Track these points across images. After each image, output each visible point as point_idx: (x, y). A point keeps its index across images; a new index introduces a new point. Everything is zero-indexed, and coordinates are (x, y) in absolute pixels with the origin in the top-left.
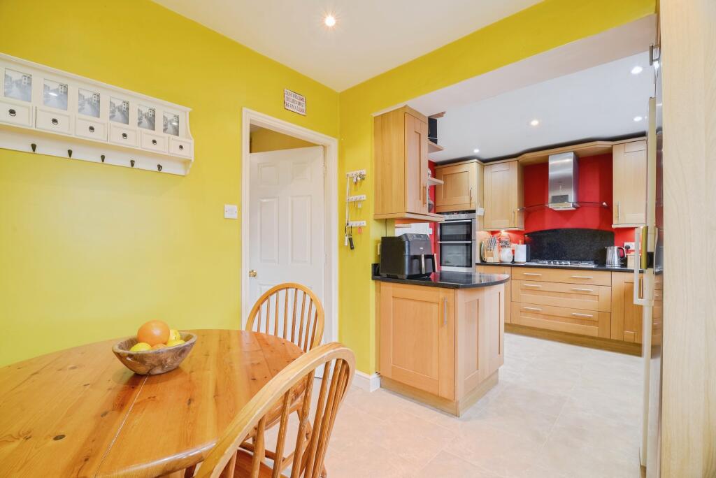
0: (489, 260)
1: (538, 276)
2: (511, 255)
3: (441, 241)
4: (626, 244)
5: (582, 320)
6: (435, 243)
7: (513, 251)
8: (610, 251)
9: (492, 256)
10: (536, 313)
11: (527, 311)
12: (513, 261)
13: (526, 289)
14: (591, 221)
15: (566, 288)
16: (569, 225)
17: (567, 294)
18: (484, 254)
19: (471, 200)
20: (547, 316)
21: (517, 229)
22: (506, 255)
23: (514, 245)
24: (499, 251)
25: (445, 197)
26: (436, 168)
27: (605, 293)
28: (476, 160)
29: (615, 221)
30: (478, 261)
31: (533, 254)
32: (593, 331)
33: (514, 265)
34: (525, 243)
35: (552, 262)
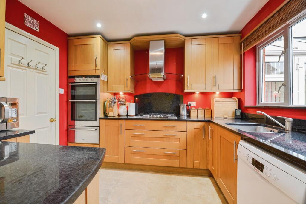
0: (110, 114)
1: (143, 126)
2: (126, 110)
3: (72, 99)
4: (189, 103)
5: (170, 156)
6: (67, 102)
7: (127, 108)
8: (182, 107)
9: (112, 111)
10: (141, 154)
11: (135, 153)
12: (127, 115)
13: (135, 137)
14: (172, 88)
15: (161, 134)
16: (160, 90)
17: (161, 139)
18: (106, 110)
19: (96, 67)
20: (148, 155)
21: (129, 92)
22: (122, 110)
23: (128, 103)
24: (118, 108)
25: (76, 63)
26: (69, 38)
27: (183, 136)
28: (100, 36)
29: (186, 88)
30: (102, 116)
31: (140, 110)
32: (176, 163)
33: (127, 118)
34: (135, 102)
35: (152, 116)
